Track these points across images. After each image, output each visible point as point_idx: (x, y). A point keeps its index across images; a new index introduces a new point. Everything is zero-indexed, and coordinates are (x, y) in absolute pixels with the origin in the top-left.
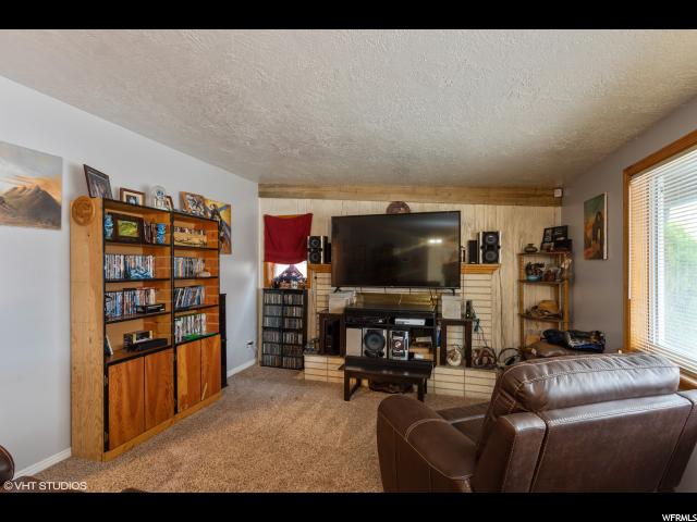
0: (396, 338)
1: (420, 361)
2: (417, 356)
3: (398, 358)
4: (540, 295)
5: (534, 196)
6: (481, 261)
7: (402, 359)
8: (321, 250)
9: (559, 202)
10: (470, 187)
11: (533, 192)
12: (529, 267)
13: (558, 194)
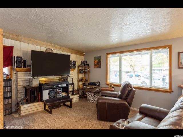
0: (59, 91)
1: (64, 96)
2: (64, 95)
3: (60, 97)
4: (81, 76)
5: (80, 53)
6: (72, 68)
7: (61, 97)
8: (22, 62)
9: (84, 55)
10: (68, 48)
11: (80, 52)
12: (80, 70)
13: (84, 54)
